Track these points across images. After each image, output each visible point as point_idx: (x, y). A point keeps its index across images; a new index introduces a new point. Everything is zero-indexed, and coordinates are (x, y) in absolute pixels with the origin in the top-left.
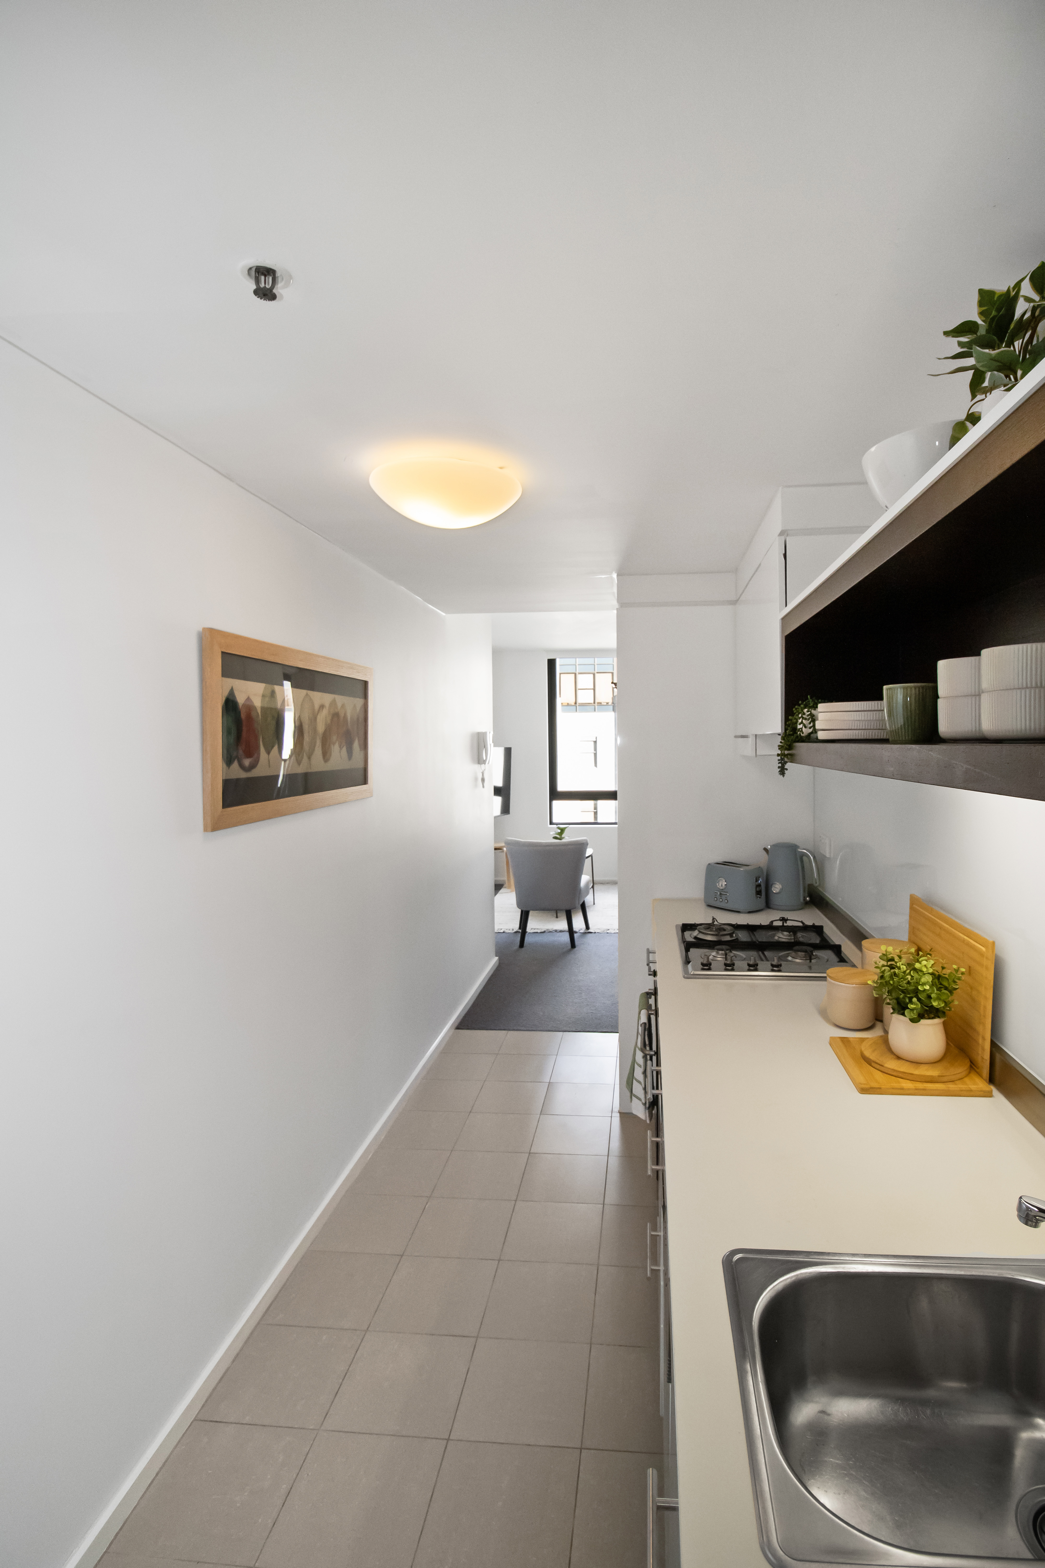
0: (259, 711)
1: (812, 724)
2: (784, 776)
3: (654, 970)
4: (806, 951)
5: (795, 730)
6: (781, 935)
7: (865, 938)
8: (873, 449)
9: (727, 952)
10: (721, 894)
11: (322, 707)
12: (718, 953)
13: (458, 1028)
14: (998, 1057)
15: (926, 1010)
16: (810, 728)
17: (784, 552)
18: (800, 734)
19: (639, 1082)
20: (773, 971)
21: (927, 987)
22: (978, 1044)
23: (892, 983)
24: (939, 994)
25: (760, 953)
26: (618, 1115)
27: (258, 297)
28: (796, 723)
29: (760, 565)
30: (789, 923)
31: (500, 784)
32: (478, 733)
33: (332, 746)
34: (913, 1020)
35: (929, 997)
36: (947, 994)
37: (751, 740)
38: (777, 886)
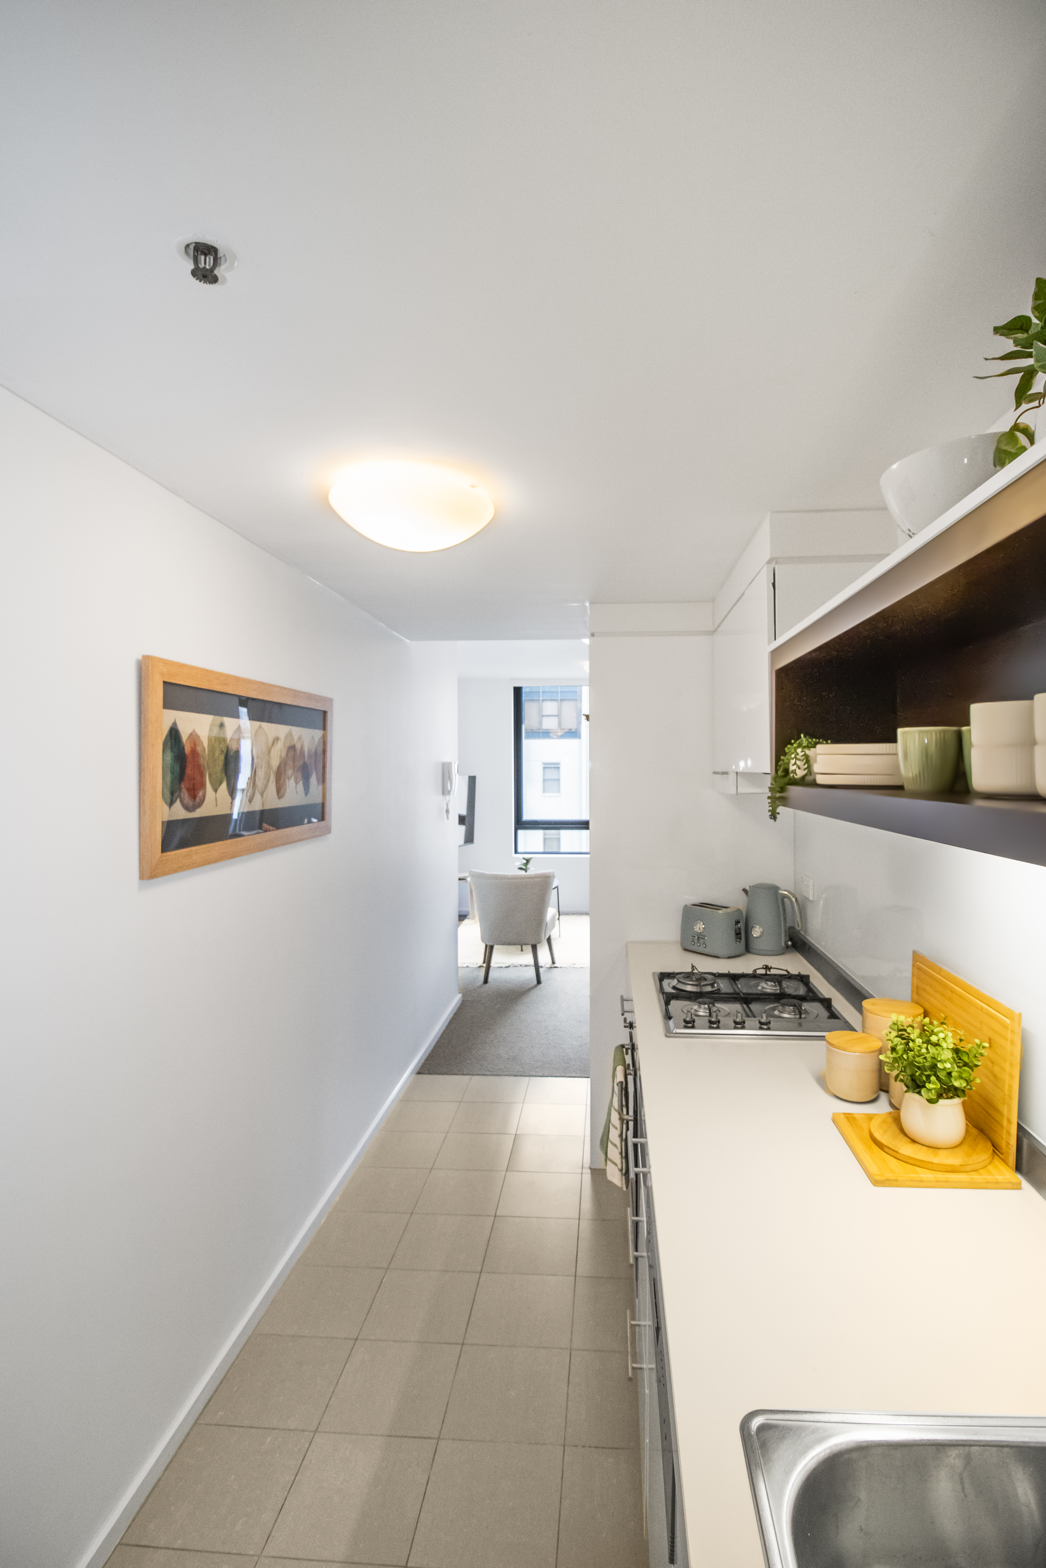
0: (206, 744)
1: (806, 766)
2: (775, 821)
3: (630, 1022)
4: (794, 1006)
5: (786, 771)
6: (765, 986)
7: (865, 998)
8: (894, 466)
9: (711, 1005)
10: (698, 938)
11: (277, 739)
12: (700, 1007)
13: (419, 1073)
14: (1025, 1142)
15: (945, 1089)
16: (805, 769)
17: (773, 582)
18: (793, 776)
19: (615, 1145)
20: (761, 1028)
21: (948, 1065)
22: (1002, 1126)
23: (906, 1058)
24: (960, 1072)
25: (745, 1006)
26: (589, 1171)
27: (197, 279)
28: (788, 764)
29: (743, 594)
30: (773, 972)
31: (464, 812)
32: (444, 764)
33: (287, 780)
34: (930, 1101)
35: (949, 1074)
36: (969, 1072)
37: (732, 777)
38: (757, 929)
